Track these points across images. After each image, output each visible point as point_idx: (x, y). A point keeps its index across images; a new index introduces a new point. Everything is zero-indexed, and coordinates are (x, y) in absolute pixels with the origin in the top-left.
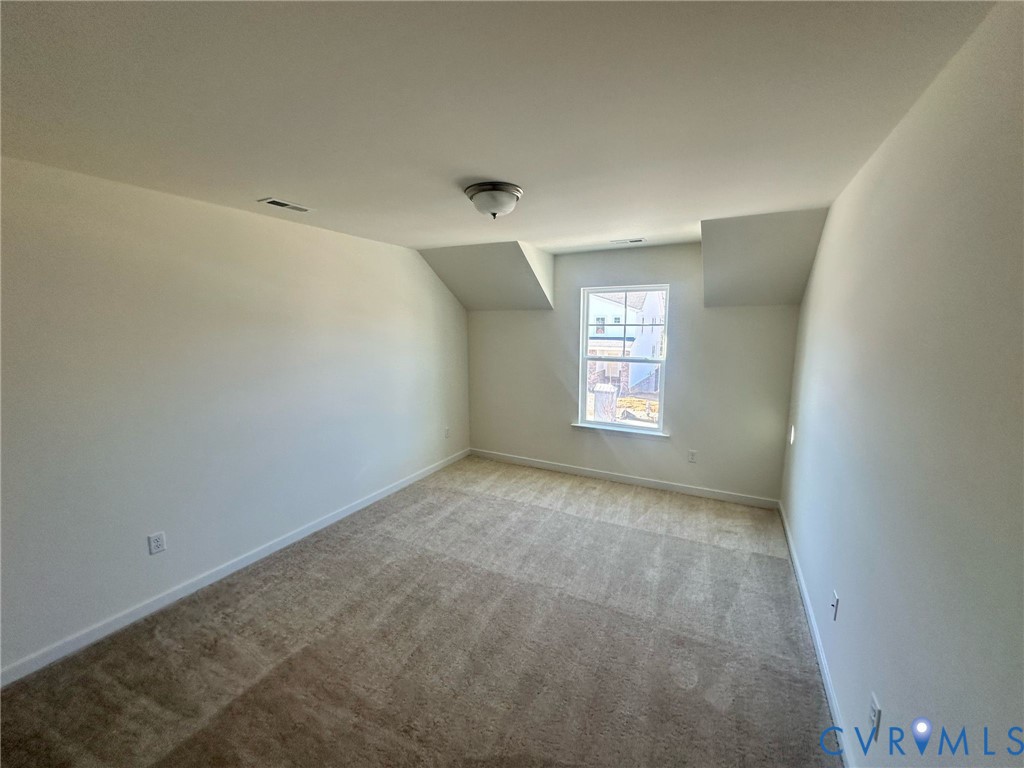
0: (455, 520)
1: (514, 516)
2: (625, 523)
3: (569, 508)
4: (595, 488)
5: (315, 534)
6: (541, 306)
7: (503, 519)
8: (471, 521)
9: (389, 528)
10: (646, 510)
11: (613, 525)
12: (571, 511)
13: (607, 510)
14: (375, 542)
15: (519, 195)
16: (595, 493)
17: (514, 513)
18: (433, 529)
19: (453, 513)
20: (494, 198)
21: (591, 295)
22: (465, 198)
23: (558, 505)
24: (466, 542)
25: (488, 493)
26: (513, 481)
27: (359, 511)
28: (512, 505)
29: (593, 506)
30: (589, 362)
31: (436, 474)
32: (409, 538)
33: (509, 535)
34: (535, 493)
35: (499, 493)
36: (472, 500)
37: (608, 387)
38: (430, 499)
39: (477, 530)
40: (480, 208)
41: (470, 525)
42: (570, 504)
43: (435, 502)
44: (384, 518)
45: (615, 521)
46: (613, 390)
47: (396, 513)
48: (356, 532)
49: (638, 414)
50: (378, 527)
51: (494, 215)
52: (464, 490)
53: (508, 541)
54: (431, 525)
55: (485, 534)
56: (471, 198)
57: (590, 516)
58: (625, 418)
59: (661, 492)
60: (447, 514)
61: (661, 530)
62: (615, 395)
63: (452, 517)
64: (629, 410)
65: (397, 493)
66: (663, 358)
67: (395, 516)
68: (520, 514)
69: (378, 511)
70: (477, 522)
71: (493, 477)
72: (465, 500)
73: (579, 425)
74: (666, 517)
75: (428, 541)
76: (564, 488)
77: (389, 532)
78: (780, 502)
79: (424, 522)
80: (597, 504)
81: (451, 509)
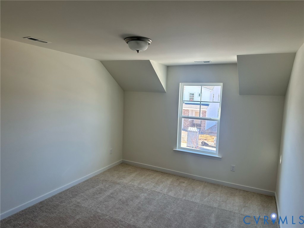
0: (113, 197)
1: (143, 196)
2: (198, 201)
3: (171, 193)
4: (184, 182)
5: (41, 203)
6: (160, 90)
7: (137, 197)
8: (121, 198)
9: (79, 201)
10: (209, 194)
11: (192, 202)
12: (171, 194)
13: (190, 194)
14: (72, 208)
15: (150, 43)
16: (184, 185)
17: (143, 194)
18: (101, 202)
19: (112, 194)
20: (138, 44)
21: (184, 86)
22: (124, 42)
23: (165, 191)
24: (118, 209)
25: (130, 183)
26: (143, 177)
27: (64, 191)
28: (142, 190)
29: (182, 192)
30: (183, 119)
31: (104, 173)
32: (89, 206)
33: (140, 205)
34: (154, 184)
35: (136, 184)
36: (122, 187)
37: (195, 129)
38: (101, 186)
39: (123, 203)
40: (132, 48)
41: (120, 200)
42: (171, 190)
43: (103, 187)
44: (76, 195)
45: (193, 200)
46: (197, 131)
47: (83, 192)
48: (61, 202)
49: (210, 143)
50: (73, 200)
51: (138, 51)
52: (119, 181)
53: (139, 209)
54: (101, 199)
55: (127, 205)
56: (127, 43)
57: (181, 197)
58: (203, 145)
59: (216, 185)
60: (109, 194)
61: (215, 205)
62: (198, 133)
63: (111, 196)
64: (205, 141)
65: (84, 182)
66: (219, 118)
67: (82, 194)
68: (146, 195)
69: (74, 191)
70: (124, 198)
71: (133, 175)
72: (118, 187)
73: (177, 149)
74: (218, 199)
75: (98, 207)
76: (169, 181)
77: (79, 203)
78: (275, 193)
79: (97, 198)
80: (185, 191)
81: (111, 191)
